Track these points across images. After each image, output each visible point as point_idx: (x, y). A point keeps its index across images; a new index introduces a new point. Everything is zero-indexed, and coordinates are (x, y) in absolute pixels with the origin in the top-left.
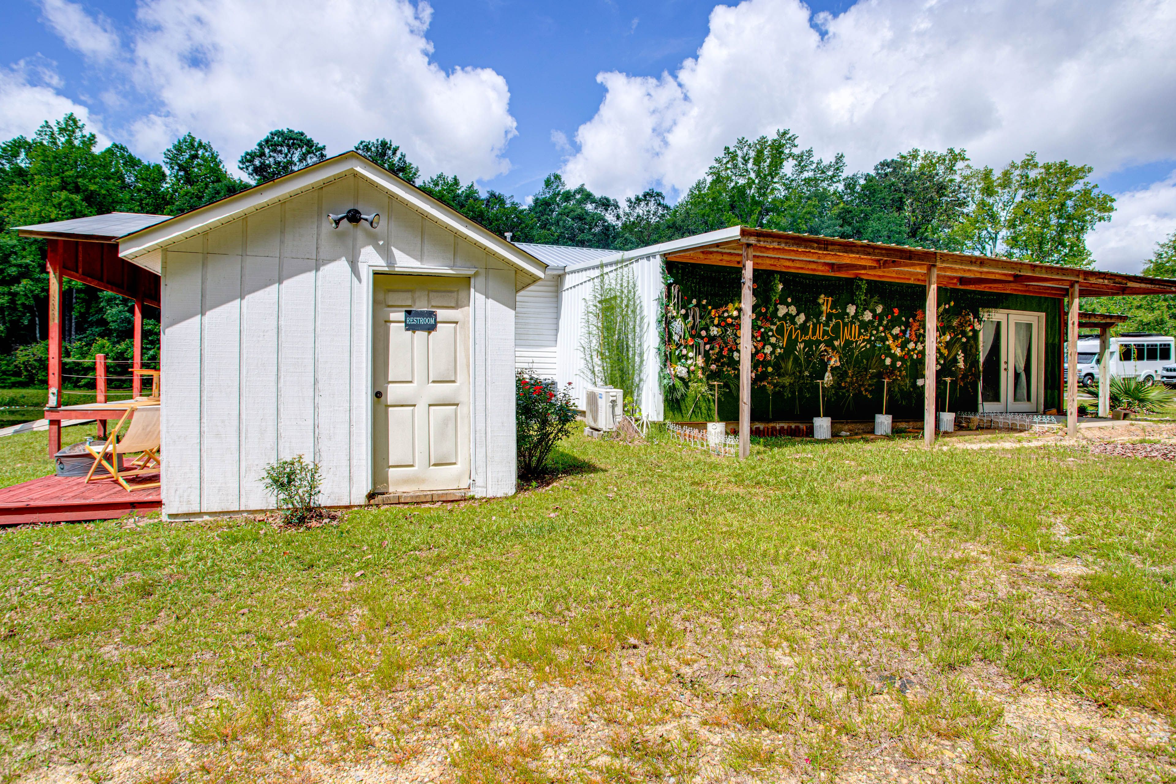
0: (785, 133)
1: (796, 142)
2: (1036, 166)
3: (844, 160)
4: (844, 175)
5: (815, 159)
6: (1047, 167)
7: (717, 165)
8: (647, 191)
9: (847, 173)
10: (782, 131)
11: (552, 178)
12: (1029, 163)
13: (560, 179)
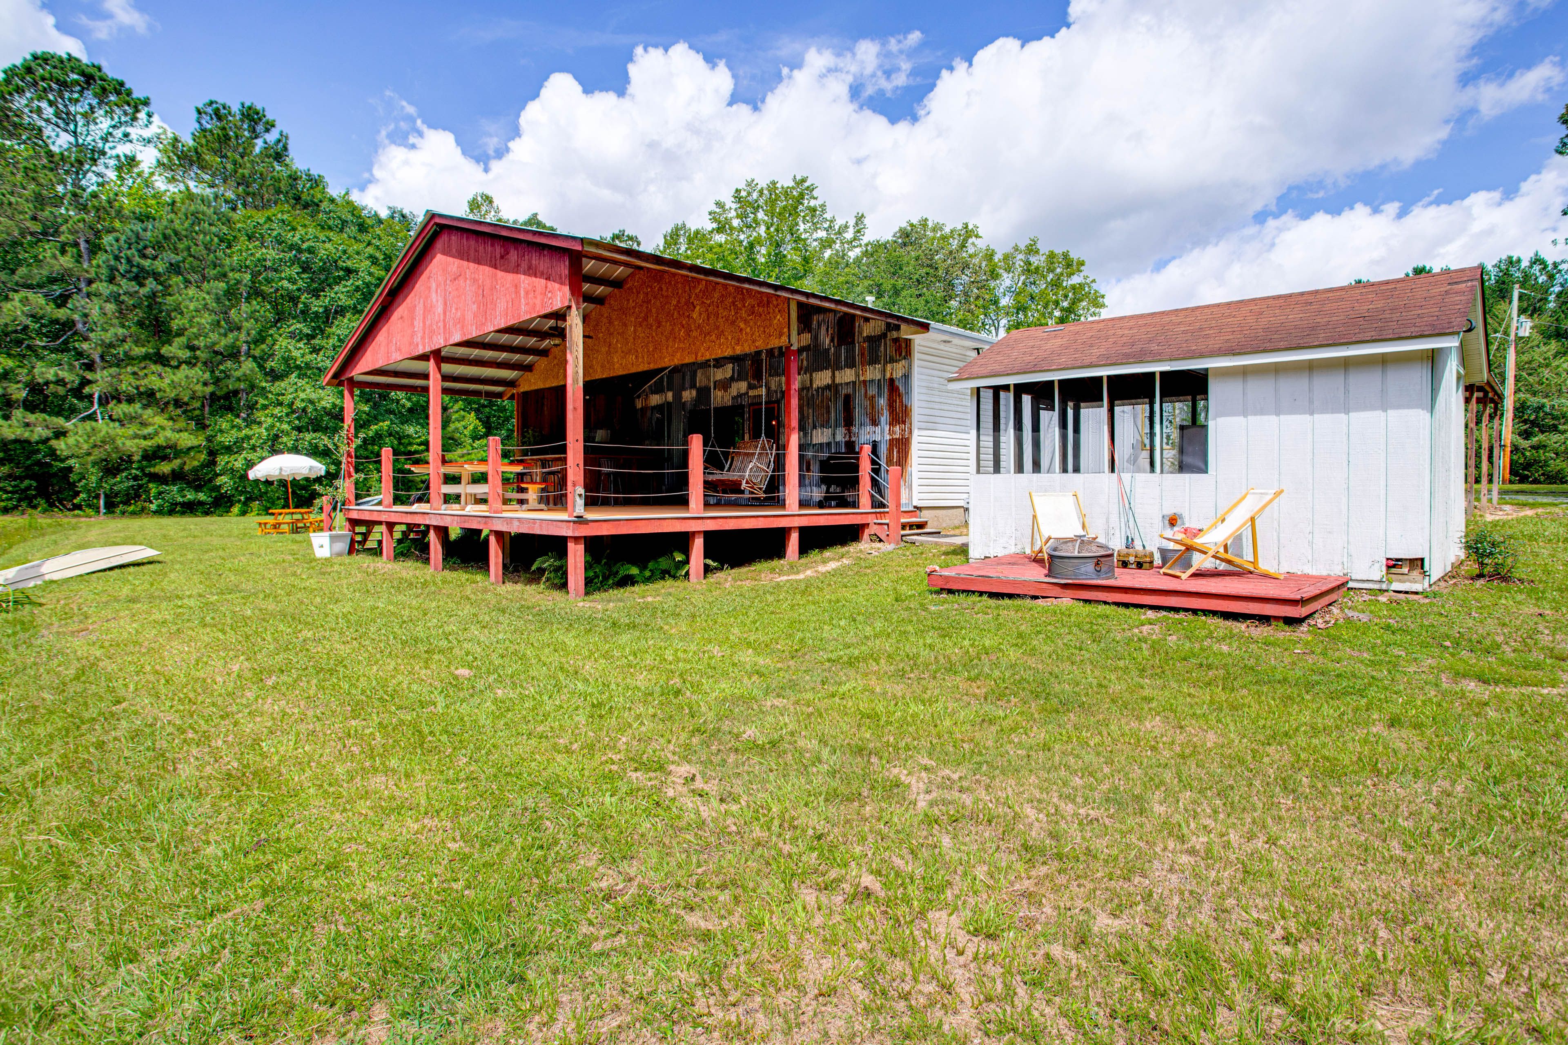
0: (803, 180)
1: (815, 193)
2: (1037, 252)
3: (866, 221)
4: (865, 240)
5: (828, 216)
6: (1052, 256)
7: (718, 210)
8: (617, 232)
9: (869, 237)
10: (798, 178)
11: (479, 199)
12: (1032, 250)
13: (491, 202)
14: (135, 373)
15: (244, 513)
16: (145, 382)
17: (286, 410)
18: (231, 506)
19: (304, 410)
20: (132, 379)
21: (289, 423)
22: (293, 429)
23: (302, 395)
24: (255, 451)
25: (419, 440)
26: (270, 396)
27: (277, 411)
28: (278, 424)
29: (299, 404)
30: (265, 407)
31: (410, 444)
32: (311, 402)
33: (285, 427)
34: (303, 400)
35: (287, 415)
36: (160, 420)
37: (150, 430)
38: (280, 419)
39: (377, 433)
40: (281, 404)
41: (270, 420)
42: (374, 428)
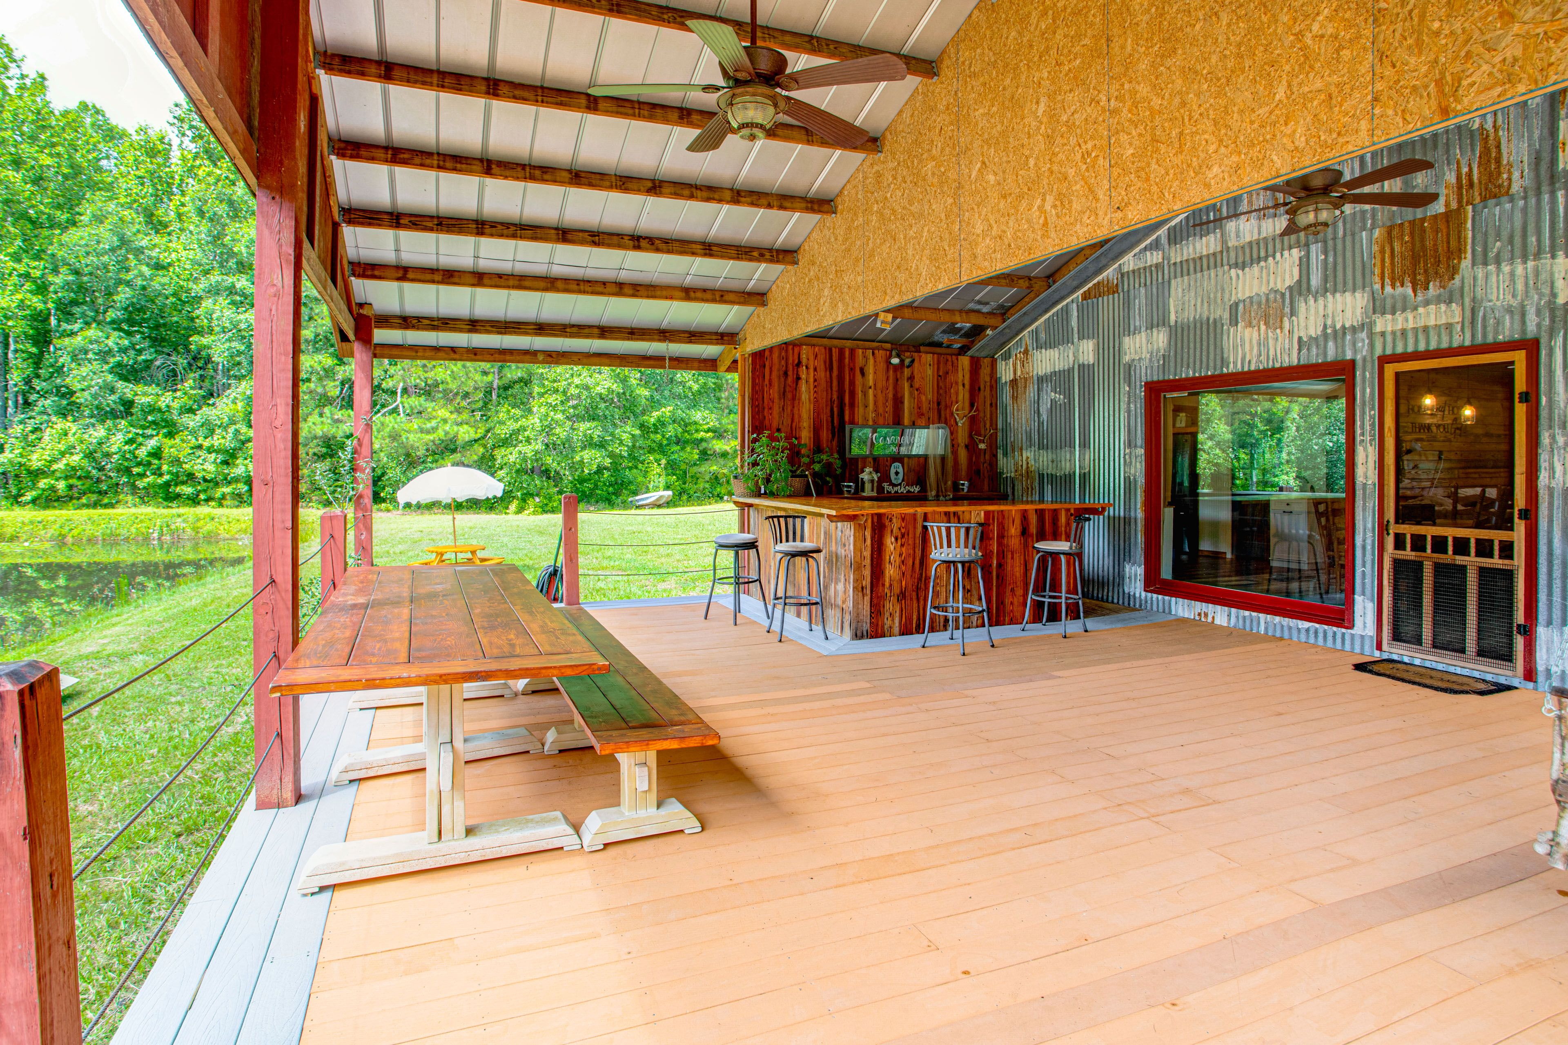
14: (425, 366)
15: (521, 510)
16: (431, 374)
17: (560, 397)
18: (510, 502)
19: (579, 396)
20: (421, 372)
21: (563, 412)
22: (568, 418)
23: (577, 381)
24: (530, 443)
25: (706, 427)
26: (546, 383)
27: (552, 399)
28: (552, 414)
29: (573, 391)
30: (542, 395)
31: (697, 431)
32: (587, 388)
33: (559, 416)
34: (577, 386)
35: (562, 402)
36: (443, 413)
37: (433, 423)
38: (554, 408)
39: (659, 420)
40: (556, 391)
41: (543, 410)
42: (656, 414)
